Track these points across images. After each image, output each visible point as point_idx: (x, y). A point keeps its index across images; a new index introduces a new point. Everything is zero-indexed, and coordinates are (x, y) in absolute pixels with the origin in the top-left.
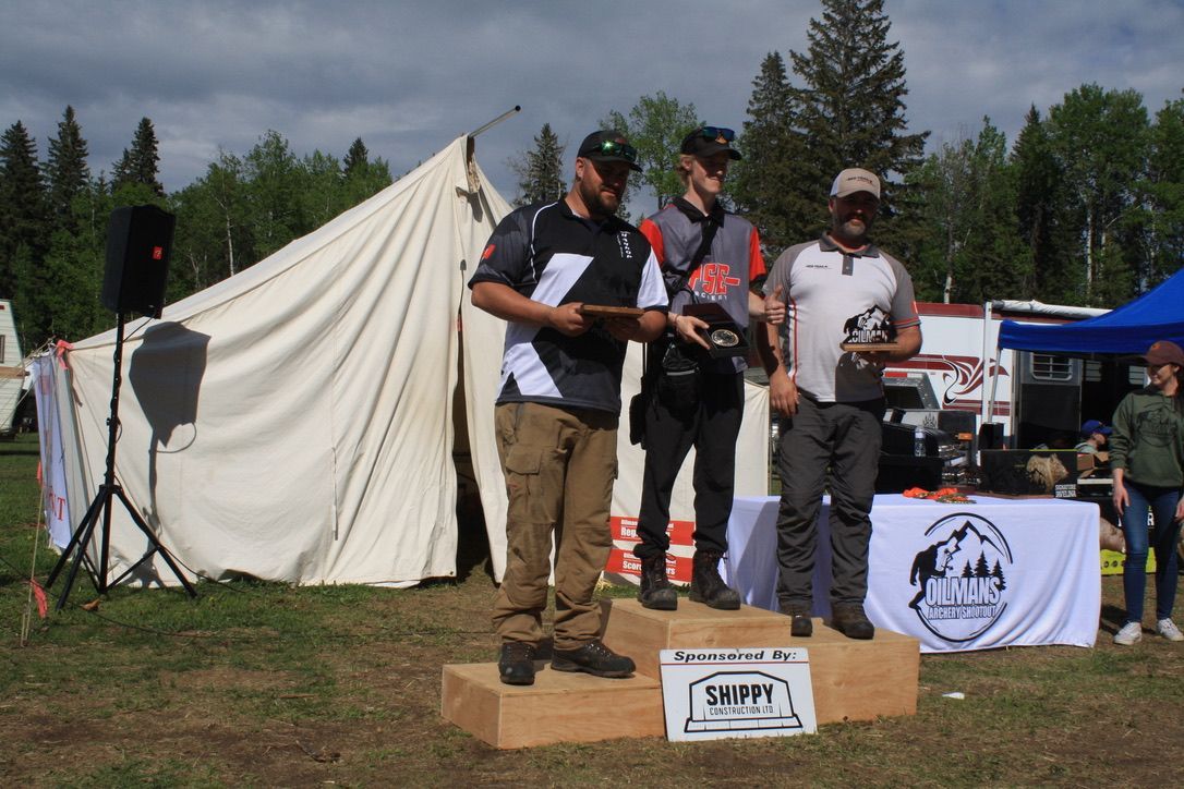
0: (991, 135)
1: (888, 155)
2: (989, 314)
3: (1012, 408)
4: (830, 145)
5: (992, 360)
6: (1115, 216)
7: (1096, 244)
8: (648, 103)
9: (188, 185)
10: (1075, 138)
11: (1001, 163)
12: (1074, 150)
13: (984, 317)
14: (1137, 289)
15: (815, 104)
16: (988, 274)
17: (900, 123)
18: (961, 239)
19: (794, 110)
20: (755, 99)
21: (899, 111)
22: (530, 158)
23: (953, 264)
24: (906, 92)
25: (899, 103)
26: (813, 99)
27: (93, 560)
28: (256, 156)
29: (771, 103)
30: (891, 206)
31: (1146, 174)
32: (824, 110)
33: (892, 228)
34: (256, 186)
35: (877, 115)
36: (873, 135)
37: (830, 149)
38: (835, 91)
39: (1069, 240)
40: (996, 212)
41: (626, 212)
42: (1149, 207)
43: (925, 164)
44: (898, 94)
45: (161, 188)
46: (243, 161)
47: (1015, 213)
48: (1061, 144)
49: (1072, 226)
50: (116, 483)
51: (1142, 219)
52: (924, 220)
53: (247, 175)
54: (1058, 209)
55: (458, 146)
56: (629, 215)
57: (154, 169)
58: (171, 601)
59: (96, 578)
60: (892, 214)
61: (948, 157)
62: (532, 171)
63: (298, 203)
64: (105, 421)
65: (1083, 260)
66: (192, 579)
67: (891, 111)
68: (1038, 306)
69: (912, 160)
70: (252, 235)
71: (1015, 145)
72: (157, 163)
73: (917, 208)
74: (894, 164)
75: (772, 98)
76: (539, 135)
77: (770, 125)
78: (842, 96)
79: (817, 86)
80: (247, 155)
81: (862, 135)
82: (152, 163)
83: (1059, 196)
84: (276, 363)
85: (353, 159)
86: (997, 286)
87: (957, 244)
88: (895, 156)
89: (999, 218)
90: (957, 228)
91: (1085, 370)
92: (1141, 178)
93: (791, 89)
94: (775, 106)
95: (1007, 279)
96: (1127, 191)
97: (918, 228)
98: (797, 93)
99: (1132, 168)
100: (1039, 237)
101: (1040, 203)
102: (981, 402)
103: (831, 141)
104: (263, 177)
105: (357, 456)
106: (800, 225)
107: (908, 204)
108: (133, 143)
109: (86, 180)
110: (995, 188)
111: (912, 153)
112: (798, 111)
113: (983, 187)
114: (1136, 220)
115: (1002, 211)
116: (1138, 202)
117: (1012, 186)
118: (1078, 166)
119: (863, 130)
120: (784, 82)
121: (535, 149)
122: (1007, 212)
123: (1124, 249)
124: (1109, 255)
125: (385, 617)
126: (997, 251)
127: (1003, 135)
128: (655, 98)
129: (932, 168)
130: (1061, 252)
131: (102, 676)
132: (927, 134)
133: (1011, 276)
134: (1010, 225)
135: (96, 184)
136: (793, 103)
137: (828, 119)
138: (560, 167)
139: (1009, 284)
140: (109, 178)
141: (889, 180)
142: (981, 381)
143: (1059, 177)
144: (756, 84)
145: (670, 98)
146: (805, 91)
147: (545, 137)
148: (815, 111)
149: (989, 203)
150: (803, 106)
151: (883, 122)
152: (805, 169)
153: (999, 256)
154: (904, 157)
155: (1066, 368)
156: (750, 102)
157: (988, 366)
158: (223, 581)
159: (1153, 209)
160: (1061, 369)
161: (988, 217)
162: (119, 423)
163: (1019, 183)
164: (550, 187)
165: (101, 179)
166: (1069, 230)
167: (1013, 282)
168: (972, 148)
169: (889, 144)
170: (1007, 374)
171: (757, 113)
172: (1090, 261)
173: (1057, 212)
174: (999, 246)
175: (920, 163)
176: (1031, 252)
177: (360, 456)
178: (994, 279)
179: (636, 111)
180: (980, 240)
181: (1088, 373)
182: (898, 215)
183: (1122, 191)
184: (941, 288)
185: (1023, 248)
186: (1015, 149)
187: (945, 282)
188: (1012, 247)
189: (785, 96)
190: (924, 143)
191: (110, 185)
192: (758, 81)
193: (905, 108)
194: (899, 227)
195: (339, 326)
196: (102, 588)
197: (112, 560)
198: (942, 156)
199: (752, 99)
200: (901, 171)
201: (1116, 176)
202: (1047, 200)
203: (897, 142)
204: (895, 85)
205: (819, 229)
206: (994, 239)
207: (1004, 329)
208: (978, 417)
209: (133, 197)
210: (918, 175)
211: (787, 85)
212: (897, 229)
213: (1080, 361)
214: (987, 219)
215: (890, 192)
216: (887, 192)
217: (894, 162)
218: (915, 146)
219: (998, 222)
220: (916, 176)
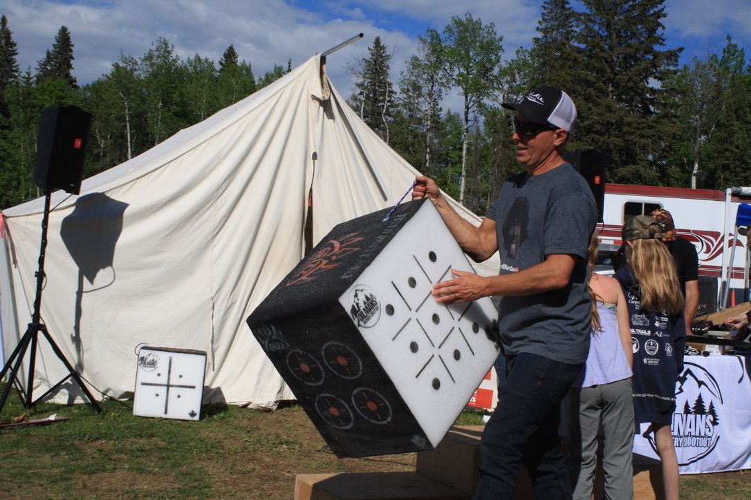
0: (732, 51)
1: (649, 65)
2: (729, 198)
3: (746, 273)
4: (602, 57)
5: (730, 235)
8: (458, 23)
9: (96, 80)
11: (741, 73)
13: (725, 199)
15: (591, 25)
16: (727, 162)
17: (660, 40)
18: (706, 133)
19: (575, 29)
20: (544, 19)
21: (659, 31)
22: (364, 64)
23: (700, 153)
24: (665, 16)
25: (659, 25)
26: (590, 20)
27: (21, 380)
28: (149, 58)
29: (556, 23)
30: (650, 107)
32: (599, 30)
33: (651, 124)
34: (149, 82)
35: (641, 34)
36: (637, 50)
37: (603, 60)
38: (607, 14)
40: (736, 112)
41: (439, 107)
43: (679, 74)
44: (659, 17)
45: (75, 81)
46: (139, 62)
50: (41, 322)
52: (676, 117)
53: (142, 72)
55: (314, 62)
56: (441, 109)
57: (70, 66)
58: (82, 415)
59: (23, 395)
60: (651, 113)
61: (698, 68)
62: (366, 74)
63: (181, 95)
64: (34, 274)
66: (98, 397)
67: (652, 31)
69: (669, 70)
70: (145, 119)
72: (72, 62)
73: (671, 108)
74: (653, 73)
75: (557, 19)
76: (372, 46)
77: (555, 41)
78: (613, 18)
79: (594, 11)
80: (143, 57)
81: (629, 50)
82: (69, 62)
84: (168, 229)
85: (226, 61)
86: (735, 171)
87: (703, 137)
88: (655, 66)
89: (738, 118)
90: (704, 124)
93: (573, 12)
94: (559, 25)
95: (743, 166)
97: (673, 125)
98: (577, 16)
102: (721, 268)
103: (602, 54)
104: (154, 75)
105: (229, 304)
107: (665, 105)
108: (54, 46)
109: (16, 74)
110: (736, 93)
111: (669, 65)
112: (578, 30)
113: (726, 92)
115: (741, 112)
119: (629, 46)
120: (567, 6)
121: (368, 56)
122: (744, 112)
125: (249, 432)
126: (736, 143)
127: (742, 50)
128: (464, 19)
129: (683, 76)
131: (29, 477)
132: (681, 50)
133: (747, 164)
135: (24, 77)
136: (574, 23)
137: (601, 37)
138: (388, 71)
139: (744, 171)
140: (34, 73)
141: (650, 86)
142: (721, 250)
144: (544, 8)
145: (475, 19)
146: (584, 14)
147: (376, 47)
148: (591, 30)
149: (730, 105)
150: (582, 27)
151: (647, 39)
152: (583, 76)
153: (737, 147)
154: (662, 68)
156: (539, 22)
157: (727, 239)
158: (122, 400)
161: (729, 116)
162: (45, 275)
164: (379, 87)
165: (29, 74)
168: (716, 61)
169: (650, 57)
170: (742, 246)
171: (545, 31)
174: (738, 140)
175: (675, 72)
177: (233, 304)
178: (732, 166)
179: (448, 29)
180: (723, 134)
182: (656, 113)
184: (690, 173)
187: (693, 168)
189: (568, 17)
190: (678, 56)
191: (35, 78)
192: (546, 5)
193: (664, 28)
194: (656, 122)
195: (219, 201)
196: (29, 404)
197: (36, 382)
198: (692, 68)
199: (541, 19)
200: (659, 79)
203: (656, 56)
204: (656, 10)
205: (593, 123)
206: (734, 133)
207: (741, 210)
208: (719, 279)
209: (52, 88)
210: (673, 81)
211: (569, 9)
212: (655, 125)
214: (728, 118)
215: (650, 95)
216: (648, 95)
217: (654, 71)
218: (671, 59)
219: (738, 120)
220: (671, 83)
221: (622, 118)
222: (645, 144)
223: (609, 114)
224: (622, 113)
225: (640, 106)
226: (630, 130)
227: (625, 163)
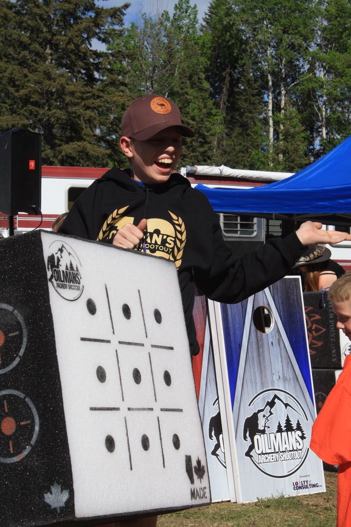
0: (185, 6)
1: (92, 24)
6: (293, 82)
7: (277, 108)
10: (257, 11)
11: (194, 32)
12: (257, 22)
14: (312, 147)
30: (95, 73)
31: (318, 45)
33: (97, 93)
39: (254, 104)
40: (190, 78)
42: (320, 74)
43: (125, 33)
47: (207, 78)
48: (245, 17)
49: (255, 92)
51: (316, 85)
52: (125, 85)
54: (242, 75)
60: (96, 80)
61: (146, 27)
65: (265, 121)
68: (227, 171)
69: (114, 30)
71: (204, 16)
73: (119, 75)
74: (97, 34)
83: (244, 64)
86: (192, 146)
88: (97, 26)
89: (193, 85)
91: (268, 226)
92: (313, 48)
95: (200, 140)
96: (301, 60)
97: (121, 93)
99: (306, 39)
100: (227, 101)
101: (228, 70)
106: (12, 90)
107: (111, 71)
110: (189, 57)
111: (113, 24)
113: (178, 55)
114: (311, 85)
115: (195, 78)
116: (311, 70)
117: (202, 54)
118: (260, 37)
122: (199, 79)
123: (300, 111)
124: (288, 118)
126: (192, 114)
127: (195, 7)
130: (246, 114)
132: (126, 6)
133: (204, 137)
134: (201, 89)
139: (202, 145)
141: (93, 48)
143: (244, 46)
149: (184, 70)
152: (14, 36)
153: (193, 119)
154: (106, 27)
155: (251, 226)
159: (324, 75)
160: (247, 227)
161: (183, 83)
163: (209, 52)
166: (253, 95)
167: (206, 142)
168: (168, 19)
169: (92, 14)
172: (271, 122)
173: (243, 79)
175: (121, 32)
176: (220, 116)
181: (271, 229)
182: (102, 81)
183: (298, 60)
185: (214, 111)
186: (204, 20)
188: (204, 111)
190: (124, 14)
194: (103, 91)
198: (141, 25)
200: (104, 40)
201: (292, 46)
202: (234, 68)
203: (99, 12)
205: (30, 92)
206: (188, 102)
212: (101, 94)
213: (264, 221)
214: (182, 85)
215: (94, 60)
216: (91, 60)
217: (97, 31)
218: (115, 18)
219: (192, 87)
220: (118, 44)
221: (63, 88)
222: (91, 116)
223: (48, 82)
224: (63, 80)
225: (83, 72)
226: (73, 100)
227: (69, 140)
